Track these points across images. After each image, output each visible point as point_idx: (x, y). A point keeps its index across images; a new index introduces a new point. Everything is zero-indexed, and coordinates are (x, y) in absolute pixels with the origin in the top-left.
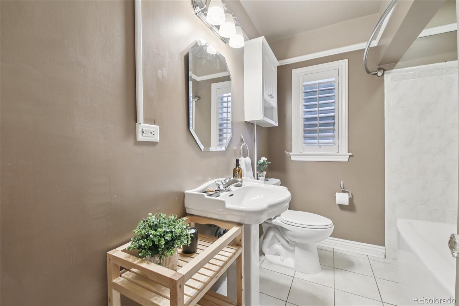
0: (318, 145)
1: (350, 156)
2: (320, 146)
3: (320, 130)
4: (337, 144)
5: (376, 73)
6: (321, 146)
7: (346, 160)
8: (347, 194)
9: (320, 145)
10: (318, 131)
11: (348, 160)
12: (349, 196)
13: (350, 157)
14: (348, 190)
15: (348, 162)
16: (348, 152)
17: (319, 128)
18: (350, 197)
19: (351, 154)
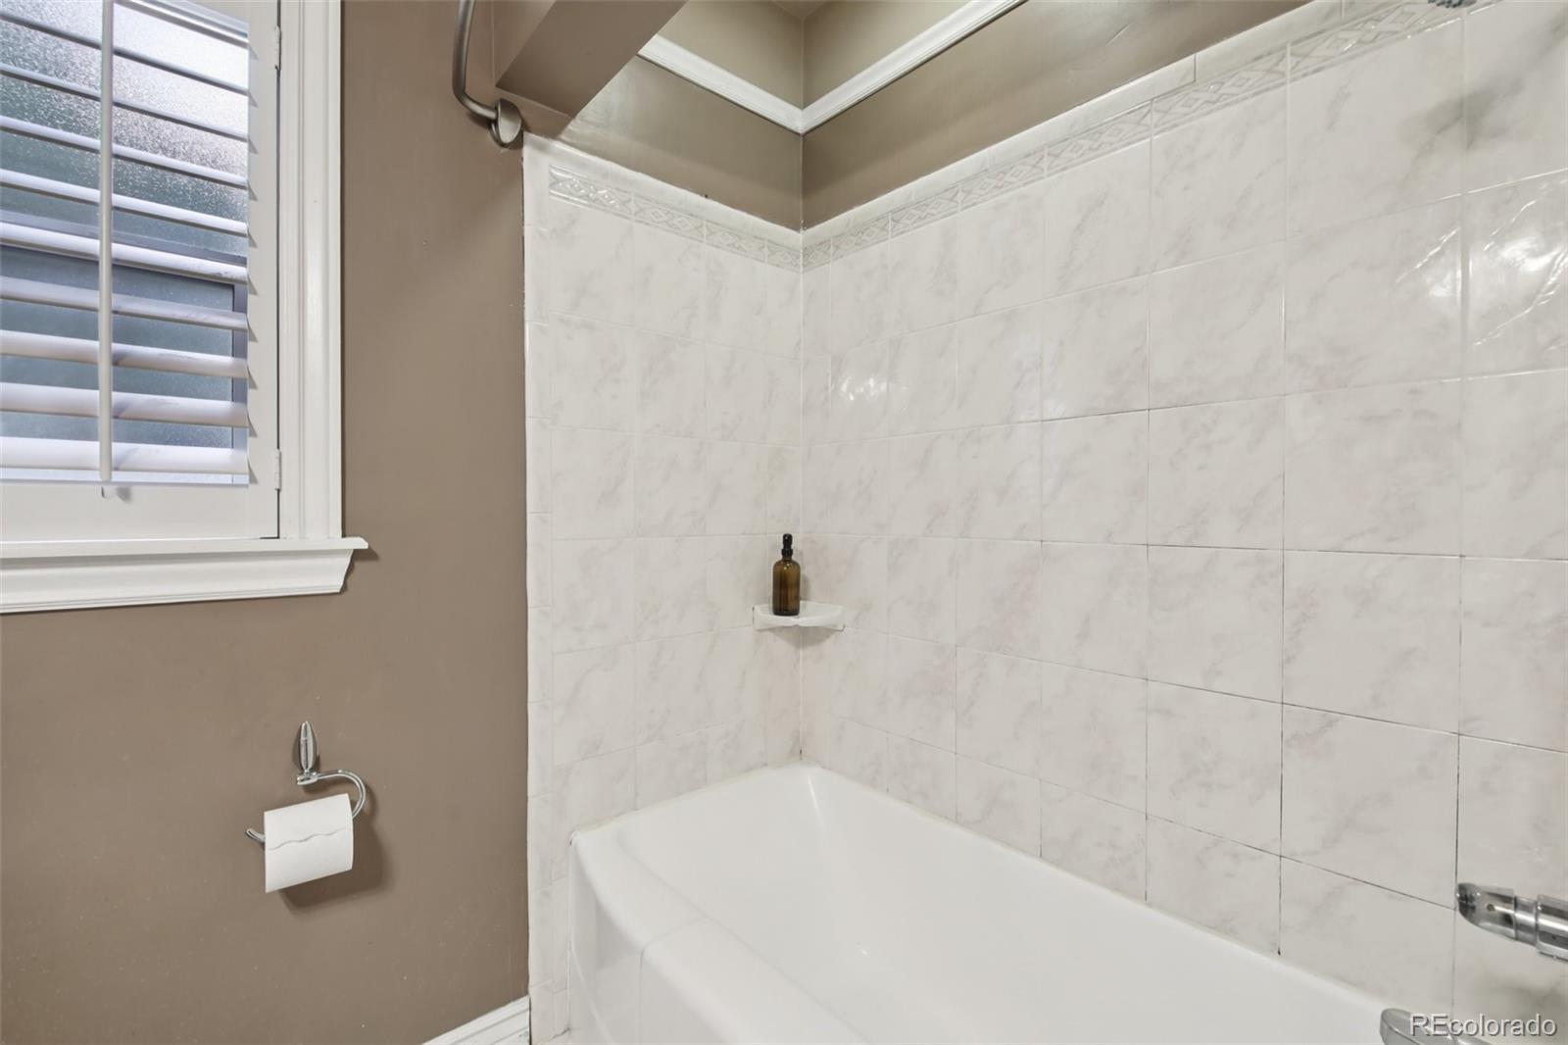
0: (108, 482)
1: (357, 555)
2: (125, 493)
3: (118, 414)
4: (268, 481)
5: (491, 115)
6: (135, 491)
7: (335, 583)
8: (343, 800)
9: (118, 477)
10: (104, 423)
11: (341, 583)
12: (353, 804)
13: (357, 564)
14: (341, 774)
15: (346, 594)
16: (344, 536)
17: (119, 397)
18: (359, 806)
19: (361, 543)
